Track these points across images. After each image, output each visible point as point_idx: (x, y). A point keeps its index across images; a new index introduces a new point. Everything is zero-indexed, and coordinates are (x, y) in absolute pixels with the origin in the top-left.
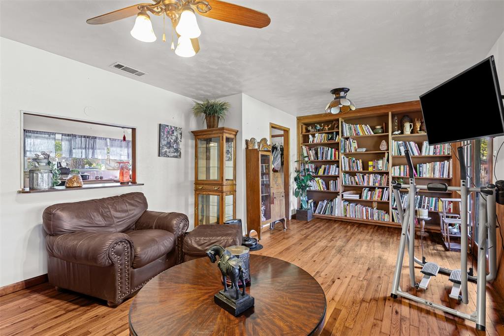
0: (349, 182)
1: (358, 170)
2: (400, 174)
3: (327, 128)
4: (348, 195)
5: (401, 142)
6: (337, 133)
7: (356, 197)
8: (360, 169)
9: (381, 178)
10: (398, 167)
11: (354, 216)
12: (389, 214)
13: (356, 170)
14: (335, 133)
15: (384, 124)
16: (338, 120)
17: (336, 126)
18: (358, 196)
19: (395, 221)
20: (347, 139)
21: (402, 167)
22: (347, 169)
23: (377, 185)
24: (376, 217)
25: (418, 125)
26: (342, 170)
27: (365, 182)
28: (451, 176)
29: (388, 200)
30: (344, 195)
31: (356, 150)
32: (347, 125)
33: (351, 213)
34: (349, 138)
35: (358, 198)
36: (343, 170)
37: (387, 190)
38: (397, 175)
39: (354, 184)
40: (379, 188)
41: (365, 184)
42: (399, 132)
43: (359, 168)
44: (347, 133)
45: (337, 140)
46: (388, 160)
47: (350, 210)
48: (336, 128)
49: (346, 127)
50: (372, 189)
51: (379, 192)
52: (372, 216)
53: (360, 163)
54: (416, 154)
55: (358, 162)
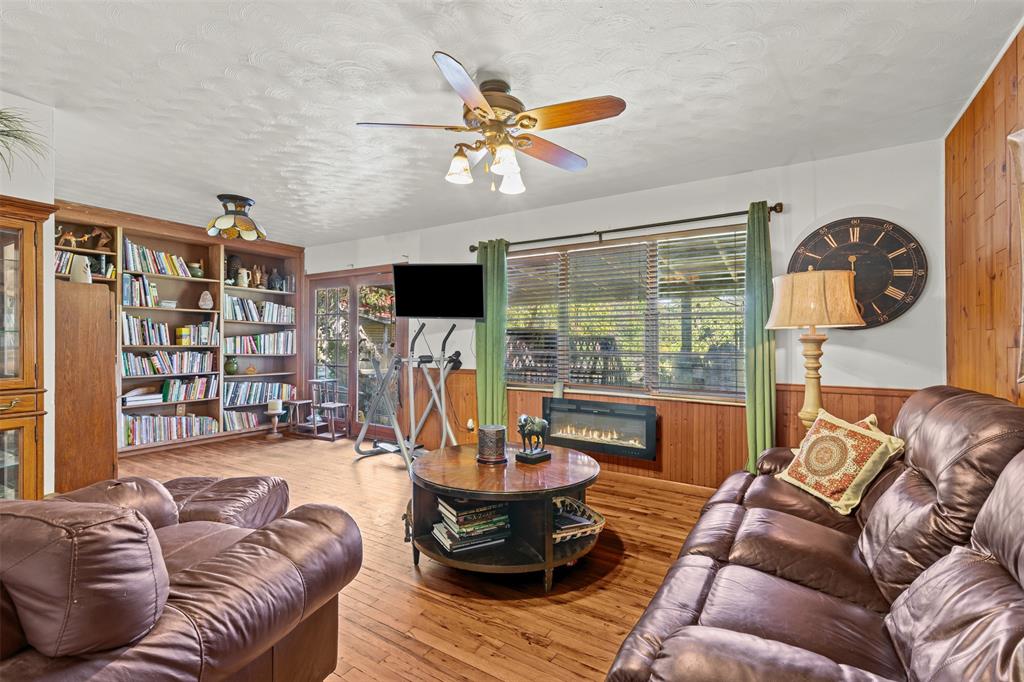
0: (136, 369)
1: (161, 344)
2: (235, 351)
3: (73, 240)
4: (135, 399)
5: (235, 299)
6: (111, 260)
7: (157, 399)
8: (166, 343)
9: (202, 358)
10: (232, 339)
11: (152, 440)
12: (218, 420)
13: (158, 344)
14: (104, 258)
15: (202, 262)
16: (111, 230)
17: (104, 241)
18: (161, 396)
19: (228, 429)
20: (137, 276)
21: (238, 339)
22: (137, 342)
23: (196, 370)
24: (196, 431)
25: (258, 275)
26: (123, 343)
27: (175, 367)
28: (295, 352)
29: (218, 395)
30: (128, 399)
31: (157, 303)
32: (135, 246)
33: (144, 436)
34: (141, 276)
35: (161, 401)
36: (127, 343)
37: (215, 379)
38: (230, 352)
39: (149, 374)
40: (200, 376)
41: (176, 372)
42: (233, 281)
43: (164, 341)
44: (135, 266)
45: (108, 276)
46: (218, 328)
47: (141, 429)
48: (105, 245)
49: (133, 250)
50: (187, 379)
51: (202, 383)
52: (189, 429)
53: (164, 329)
54: (256, 319)
55: (162, 327)
